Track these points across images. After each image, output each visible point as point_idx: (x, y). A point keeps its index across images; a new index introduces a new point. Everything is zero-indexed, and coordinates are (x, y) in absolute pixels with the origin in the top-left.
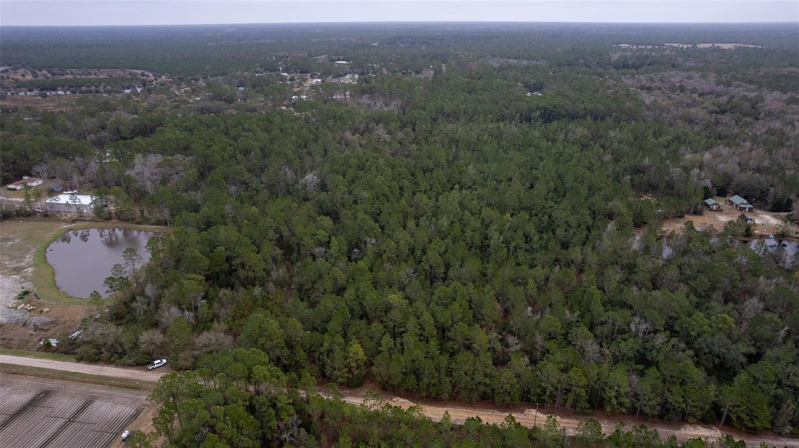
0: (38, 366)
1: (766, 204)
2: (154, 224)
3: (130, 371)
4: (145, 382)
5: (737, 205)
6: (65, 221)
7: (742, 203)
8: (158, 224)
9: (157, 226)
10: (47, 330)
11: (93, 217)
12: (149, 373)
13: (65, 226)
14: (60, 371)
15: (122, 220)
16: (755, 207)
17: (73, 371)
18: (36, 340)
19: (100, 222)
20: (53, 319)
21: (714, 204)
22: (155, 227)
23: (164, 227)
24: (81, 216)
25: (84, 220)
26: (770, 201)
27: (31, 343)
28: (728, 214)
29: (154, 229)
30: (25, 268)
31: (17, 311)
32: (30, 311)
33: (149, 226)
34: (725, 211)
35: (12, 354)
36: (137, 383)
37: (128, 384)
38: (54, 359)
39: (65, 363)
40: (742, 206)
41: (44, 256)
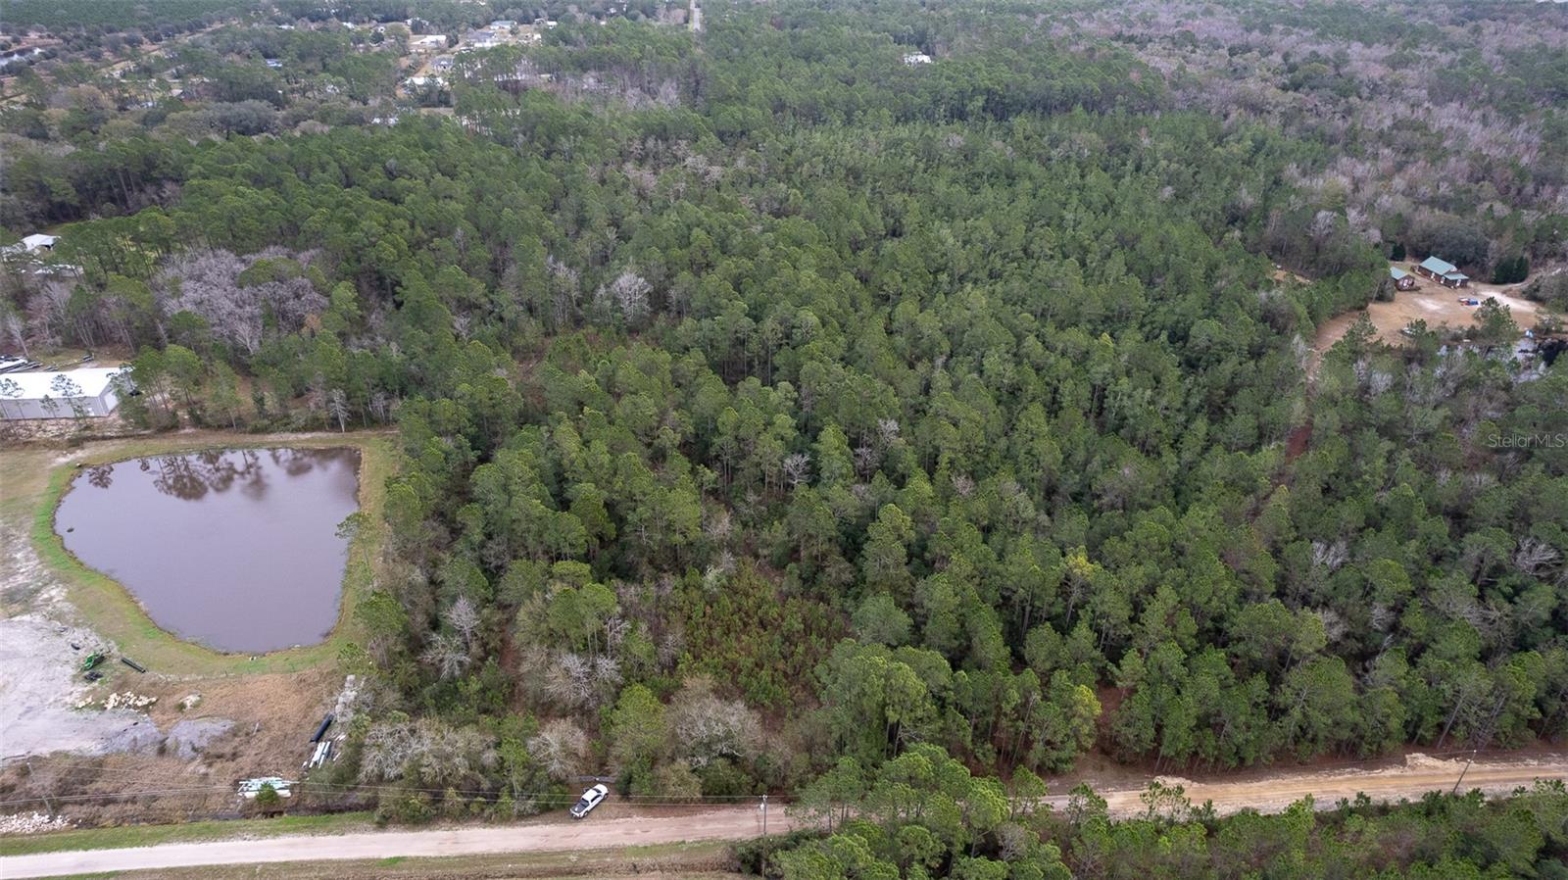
0: (283, 859)
1: (1484, 271)
2: (305, 429)
3: (529, 829)
4: (590, 852)
5: (1438, 277)
6: (50, 445)
7: (1449, 273)
8: (313, 430)
9: (314, 434)
10: (234, 756)
11: (122, 426)
12: (580, 827)
13: (62, 460)
14: (352, 861)
15: (208, 426)
16: (1472, 278)
17: (385, 856)
18: (224, 787)
19: (149, 437)
20: (230, 724)
21: (1405, 278)
22: (308, 436)
23: (332, 435)
24: (87, 428)
25: (104, 438)
26: (1490, 264)
27: (215, 798)
28: (1432, 294)
29: (307, 440)
30: (37, 591)
31: (107, 714)
32: (146, 709)
33: (292, 437)
34: (1423, 290)
35: (187, 837)
36: (573, 858)
37: (553, 865)
38: (312, 830)
39: (348, 837)
40: (1451, 278)
41: (65, 549)
